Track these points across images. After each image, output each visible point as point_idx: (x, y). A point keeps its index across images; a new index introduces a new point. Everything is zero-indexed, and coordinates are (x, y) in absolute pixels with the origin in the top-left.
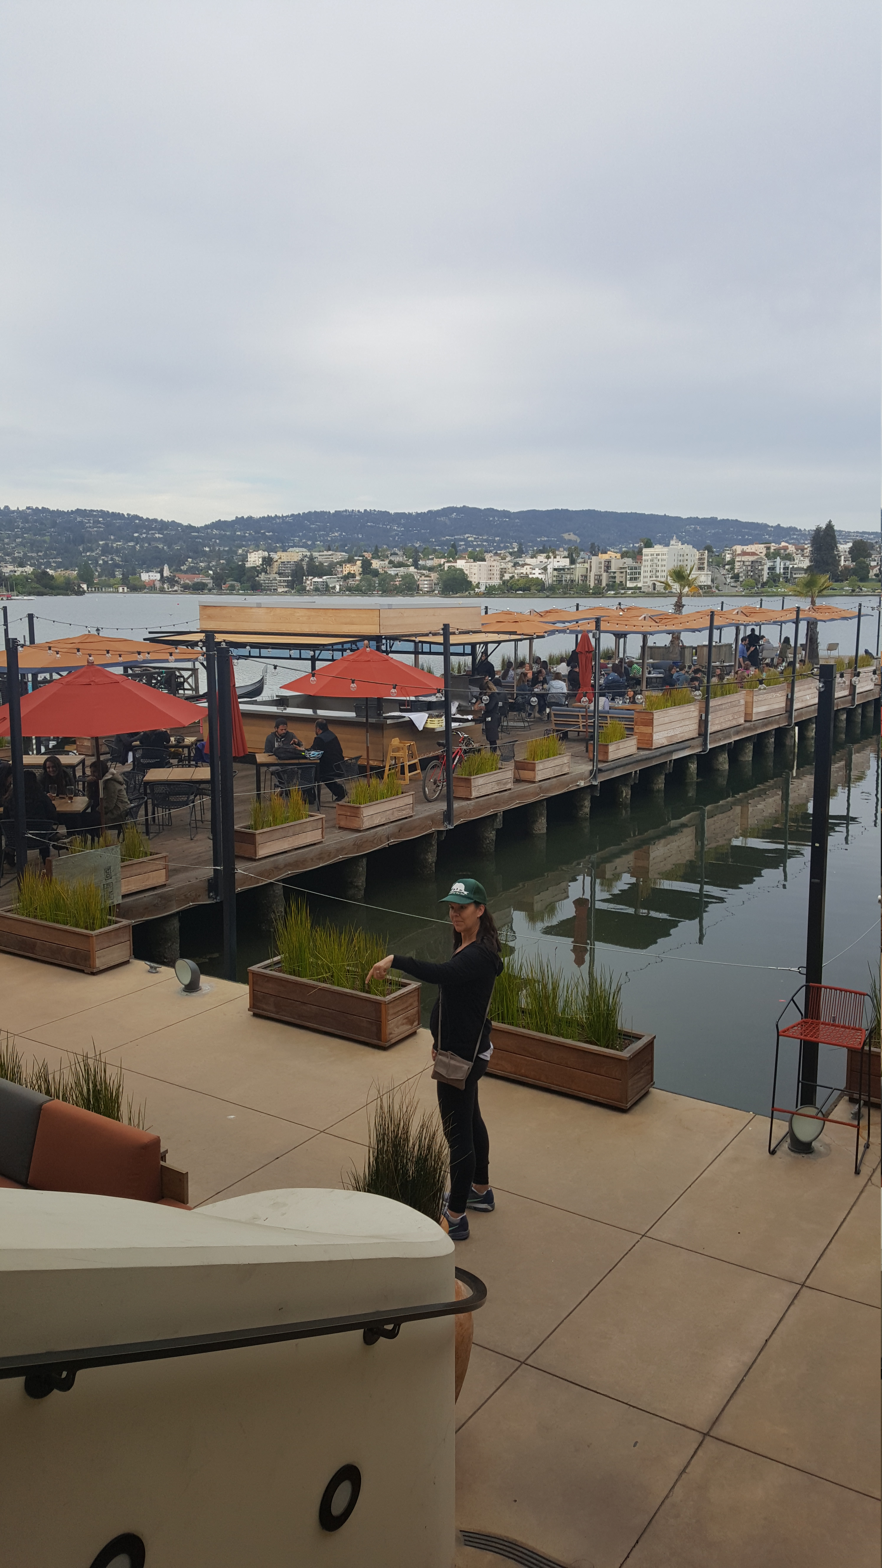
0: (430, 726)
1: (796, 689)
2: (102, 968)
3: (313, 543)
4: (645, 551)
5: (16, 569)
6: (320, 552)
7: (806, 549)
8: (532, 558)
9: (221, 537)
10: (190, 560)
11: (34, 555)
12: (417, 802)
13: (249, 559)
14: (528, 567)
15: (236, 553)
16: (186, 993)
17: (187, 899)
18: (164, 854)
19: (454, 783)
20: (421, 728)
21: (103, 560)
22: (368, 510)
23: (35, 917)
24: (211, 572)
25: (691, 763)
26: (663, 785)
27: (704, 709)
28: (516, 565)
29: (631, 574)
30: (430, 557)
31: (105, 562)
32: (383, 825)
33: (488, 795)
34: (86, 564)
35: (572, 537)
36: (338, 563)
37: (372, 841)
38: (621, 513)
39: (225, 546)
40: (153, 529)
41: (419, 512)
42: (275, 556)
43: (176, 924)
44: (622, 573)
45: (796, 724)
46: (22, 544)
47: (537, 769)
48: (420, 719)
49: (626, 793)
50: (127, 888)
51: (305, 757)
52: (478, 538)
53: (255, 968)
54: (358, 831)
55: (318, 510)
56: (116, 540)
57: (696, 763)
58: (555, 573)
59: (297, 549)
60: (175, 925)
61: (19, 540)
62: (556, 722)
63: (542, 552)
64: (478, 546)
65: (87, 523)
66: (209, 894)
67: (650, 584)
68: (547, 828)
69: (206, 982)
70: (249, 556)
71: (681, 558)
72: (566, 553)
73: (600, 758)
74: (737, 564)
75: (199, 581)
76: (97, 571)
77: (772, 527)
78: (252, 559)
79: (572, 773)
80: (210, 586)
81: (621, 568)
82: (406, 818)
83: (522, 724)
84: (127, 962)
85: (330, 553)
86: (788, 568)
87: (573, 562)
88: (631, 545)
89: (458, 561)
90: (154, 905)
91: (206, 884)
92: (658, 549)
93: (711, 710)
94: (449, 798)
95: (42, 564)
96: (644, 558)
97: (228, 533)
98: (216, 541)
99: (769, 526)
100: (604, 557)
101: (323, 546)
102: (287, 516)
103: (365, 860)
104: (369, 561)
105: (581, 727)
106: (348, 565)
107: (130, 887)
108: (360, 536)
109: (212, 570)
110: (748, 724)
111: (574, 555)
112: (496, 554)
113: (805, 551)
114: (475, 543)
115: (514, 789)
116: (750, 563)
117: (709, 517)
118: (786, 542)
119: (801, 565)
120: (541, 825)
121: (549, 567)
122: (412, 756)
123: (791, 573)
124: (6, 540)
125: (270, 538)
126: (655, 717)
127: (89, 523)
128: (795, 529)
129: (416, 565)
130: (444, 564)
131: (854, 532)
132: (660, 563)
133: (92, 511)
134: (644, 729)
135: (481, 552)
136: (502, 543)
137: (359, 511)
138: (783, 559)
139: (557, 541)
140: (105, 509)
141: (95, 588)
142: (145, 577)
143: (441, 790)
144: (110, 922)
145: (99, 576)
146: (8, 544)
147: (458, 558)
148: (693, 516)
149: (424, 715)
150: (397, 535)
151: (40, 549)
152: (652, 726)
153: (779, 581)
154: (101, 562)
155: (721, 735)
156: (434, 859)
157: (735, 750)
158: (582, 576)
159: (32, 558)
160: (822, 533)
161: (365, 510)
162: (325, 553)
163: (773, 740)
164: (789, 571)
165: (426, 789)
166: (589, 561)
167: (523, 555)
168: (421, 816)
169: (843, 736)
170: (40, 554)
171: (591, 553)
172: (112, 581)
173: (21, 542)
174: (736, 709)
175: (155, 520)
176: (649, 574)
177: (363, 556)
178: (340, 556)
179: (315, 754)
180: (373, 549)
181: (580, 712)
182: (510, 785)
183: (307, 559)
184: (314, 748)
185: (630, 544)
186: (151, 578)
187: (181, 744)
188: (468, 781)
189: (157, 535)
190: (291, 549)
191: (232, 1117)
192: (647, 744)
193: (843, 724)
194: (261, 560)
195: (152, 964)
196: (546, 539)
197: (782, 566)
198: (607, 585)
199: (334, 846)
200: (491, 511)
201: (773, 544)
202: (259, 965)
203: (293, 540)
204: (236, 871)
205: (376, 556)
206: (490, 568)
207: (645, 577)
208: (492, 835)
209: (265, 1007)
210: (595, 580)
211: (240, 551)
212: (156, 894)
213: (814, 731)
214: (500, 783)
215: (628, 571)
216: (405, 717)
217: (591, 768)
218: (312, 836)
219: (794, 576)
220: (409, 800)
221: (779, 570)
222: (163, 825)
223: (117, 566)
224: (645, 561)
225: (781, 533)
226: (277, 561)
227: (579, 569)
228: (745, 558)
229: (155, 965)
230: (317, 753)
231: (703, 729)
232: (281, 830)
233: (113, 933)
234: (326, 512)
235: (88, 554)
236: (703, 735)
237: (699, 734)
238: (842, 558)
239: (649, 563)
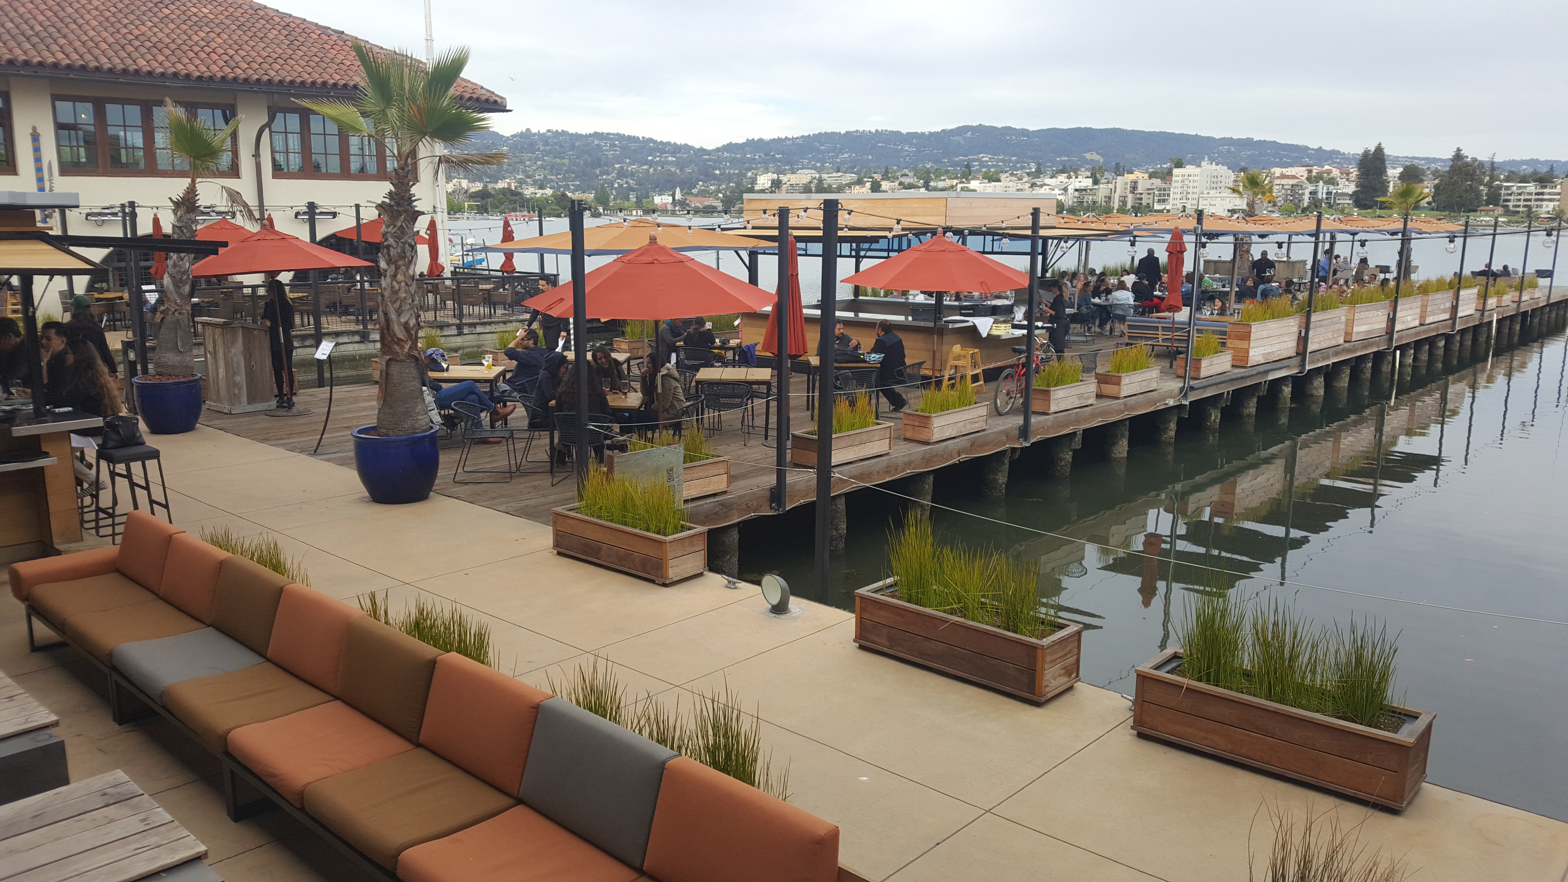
0: (995, 332)
1: (1399, 308)
2: (675, 579)
3: (822, 165)
4: (1176, 171)
5: (537, 191)
6: (828, 174)
7: (1352, 173)
8: (1051, 177)
9: (732, 160)
10: (700, 183)
11: (554, 177)
12: (990, 415)
13: (758, 182)
14: (1047, 187)
15: (745, 175)
16: (774, 615)
17: (748, 509)
18: (725, 458)
19: (1032, 396)
20: (984, 335)
21: (618, 183)
22: (880, 130)
23: (599, 517)
24: (721, 195)
25: (1285, 385)
26: (1255, 409)
27: (1304, 325)
28: (1033, 185)
29: (1160, 195)
30: (942, 178)
31: (620, 186)
32: (954, 438)
33: (1067, 410)
34: (603, 185)
35: (1095, 157)
36: (847, 185)
37: (942, 456)
38: (1149, 132)
39: (735, 169)
40: (666, 152)
41: (932, 131)
42: (784, 178)
43: (735, 535)
44: (1149, 194)
45: (1397, 348)
46: (543, 167)
47: (1123, 383)
48: (984, 325)
49: (1215, 416)
50: (687, 492)
51: (864, 361)
52: (993, 158)
53: (863, 591)
54: (927, 443)
55: (829, 131)
56: (630, 164)
57: (1290, 385)
58: (1077, 194)
59: (806, 171)
60: (735, 537)
61: (539, 163)
62: (1130, 334)
63: (1062, 172)
64: (993, 166)
65: (604, 146)
66: (771, 505)
67: (1180, 206)
68: (1128, 452)
69: (795, 603)
70: (758, 179)
71: (1215, 180)
72: (1089, 174)
73: (1192, 375)
74: (1275, 188)
75: (709, 204)
76: (612, 194)
77: (1313, 149)
78: (762, 182)
79: (1160, 389)
80: (720, 209)
81: (1149, 189)
82: (978, 432)
83: (1084, 339)
84: (701, 575)
85: (840, 174)
86: (1331, 193)
87: (1096, 182)
88: (1159, 166)
89: (972, 182)
90: (715, 514)
91: (768, 494)
92: (1190, 169)
93: (1312, 325)
94: (1026, 411)
95: (560, 186)
96: (1174, 178)
97: (738, 156)
98: (726, 164)
99: (1309, 149)
100: (1130, 177)
101: (832, 168)
102: (797, 138)
103: (931, 477)
104: (878, 182)
105: (1160, 342)
106: (857, 187)
107: (691, 491)
108: (870, 157)
109: (721, 193)
110: (1347, 345)
111: (1098, 175)
112: (1012, 174)
113: (1351, 175)
114: (990, 163)
115: (1096, 405)
116: (1290, 187)
117: (1245, 137)
118: (1328, 165)
119: (1345, 191)
120: (1122, 448)
121: (1069, 187)
122: (975, 365)
123: (1335, 198)
124: (528, 163)
125: (779, 160)
126: (1253, 330)
127: (605, 145)
128: (1338, 152)
129: (927, 186)
130: (956, 185)
131: (1403, 157)
132: (1191, 185)
133: (609, 134)
134: (1238, 344)
135: (997, 173)
136: (1019, 163)
137: (870, 131)
138: (1326, 183)
139: (1078, 161)
140: (621, 132)
141: (610, 211)
142: (658, 200)
143: (1013, 402)
144: (683, 528)
145: (615, 199)
146: (529, 167)
147: (972, 179)
148: (1227, 136)
149: (990, 320)
150: (908, 155)
151: (559, 172)
152: (1249, 340)
153: (1321, 206)
154: (616, 185)
155: (1319, 355)
156: (1005, 480)
157: (1330, 373)
158: (1105, 197)
159: (552, 181)
160: (1371, 156)
161: (877, 131)
162: (835, 174)
163: (1370, 364)
164: (1333, 196)
165: (998, 400)
166: (1114, 181)
167: (1041, 176)
168: (995, 430)
169: (1440, 365)
170: (559, 177)
171: (1115, 173)
172: (626, 204)
173: (541, 165)
174: (1336, 327)
175: (669, 143)
176: (1179, 196)
177: (873, 178)
178: (849, 177)
179: (876, 357)
180: (883, 170)
181: (1160, 322)
182: (1092, 400)
183: (816, 181)
184: (874, 350)
185: (1158, 164)
186: (664, 201)
187: (727, 346)
188: (1047, 393)
189: (670, 159)
190: (800, 171)
191: (865, 778)
192: (1241, 360)
193: (1441, 352)
194: (770, 182)
195: (731, 579)
196: (1066, 159)
197: (1325, 191)
198: (1132, 207)
199: (901, 459)
200: (1008, 130)
201: (1315, 167)
202: (867, 588)
203: (802, 162)
204: (833, 475)
205: (886, 177)
206: (1005, 189)
207: (1174, 199)
208: (1068, 456)
209: (875, 638)
210: (1120, 201)
211: (750, 174)
212: (717, 501)
213: (1412, 357)
214: (1081, 397)
215: (1156, 192)
216: (967, 321)
217: (1181, 385)
218: (880, 446)
219: (1338, 202)
220: (982, 411)
221: (1322, 194)
222: (713, 430)
223: (631, 189)
224: (1176, 182)
225: (1322, 156)
226: (785, 184)
227: (1103, 190)
228: (1284, 181)
229: (735, 580)
230: (878, 356)
231: (1301, 348)
232: (847, 438)
233: (687, 541)
234: (837, 133)
235: (604, 177)
236: (1301, 354)
237: (1297, 353)
238: (1391, 184)
239: (1180, 184)
